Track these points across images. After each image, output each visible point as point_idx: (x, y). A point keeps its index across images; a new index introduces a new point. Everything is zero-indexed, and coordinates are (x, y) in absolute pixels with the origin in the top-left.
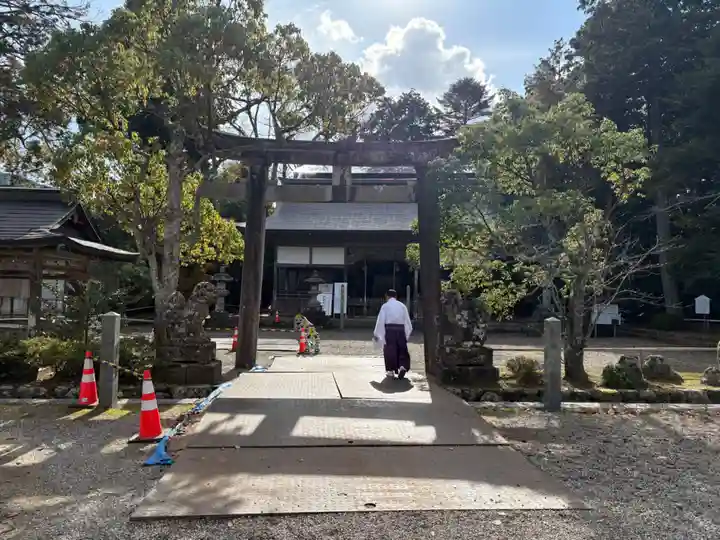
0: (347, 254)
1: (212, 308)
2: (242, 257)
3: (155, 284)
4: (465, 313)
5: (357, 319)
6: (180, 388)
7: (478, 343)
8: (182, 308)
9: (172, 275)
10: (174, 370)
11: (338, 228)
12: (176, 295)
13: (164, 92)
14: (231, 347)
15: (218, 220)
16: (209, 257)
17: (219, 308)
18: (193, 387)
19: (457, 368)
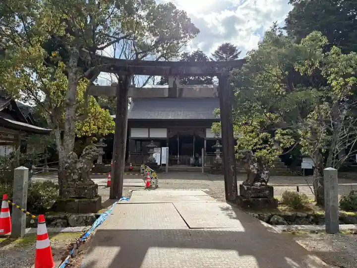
0: (168, 132)
1: (95, 162)
2: (113, 132)
3: (59, 148)
4: (256, 164)
5: (174, 167)
6: (74, 216)
7: (264, 183)
8: (76, 162)
9: (70, 142)
10: (70, 203)
11: (164, 118)
12: (72, 154)
13: (66, 33)
14: (106, 184)
15: (99, 109)
16: (94, 132)
17: (100, 161)
18: (82, 215)
19: (251, 199)
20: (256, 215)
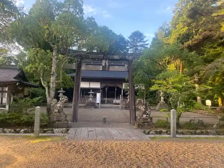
0: (101, 84)
6: (56, 129)
7: (148, 116)
8: (57, 104)
9: (53, 93)
10: (54, 123)
18: (61, 129)
19: (141, 123)
20: (143, 131)
